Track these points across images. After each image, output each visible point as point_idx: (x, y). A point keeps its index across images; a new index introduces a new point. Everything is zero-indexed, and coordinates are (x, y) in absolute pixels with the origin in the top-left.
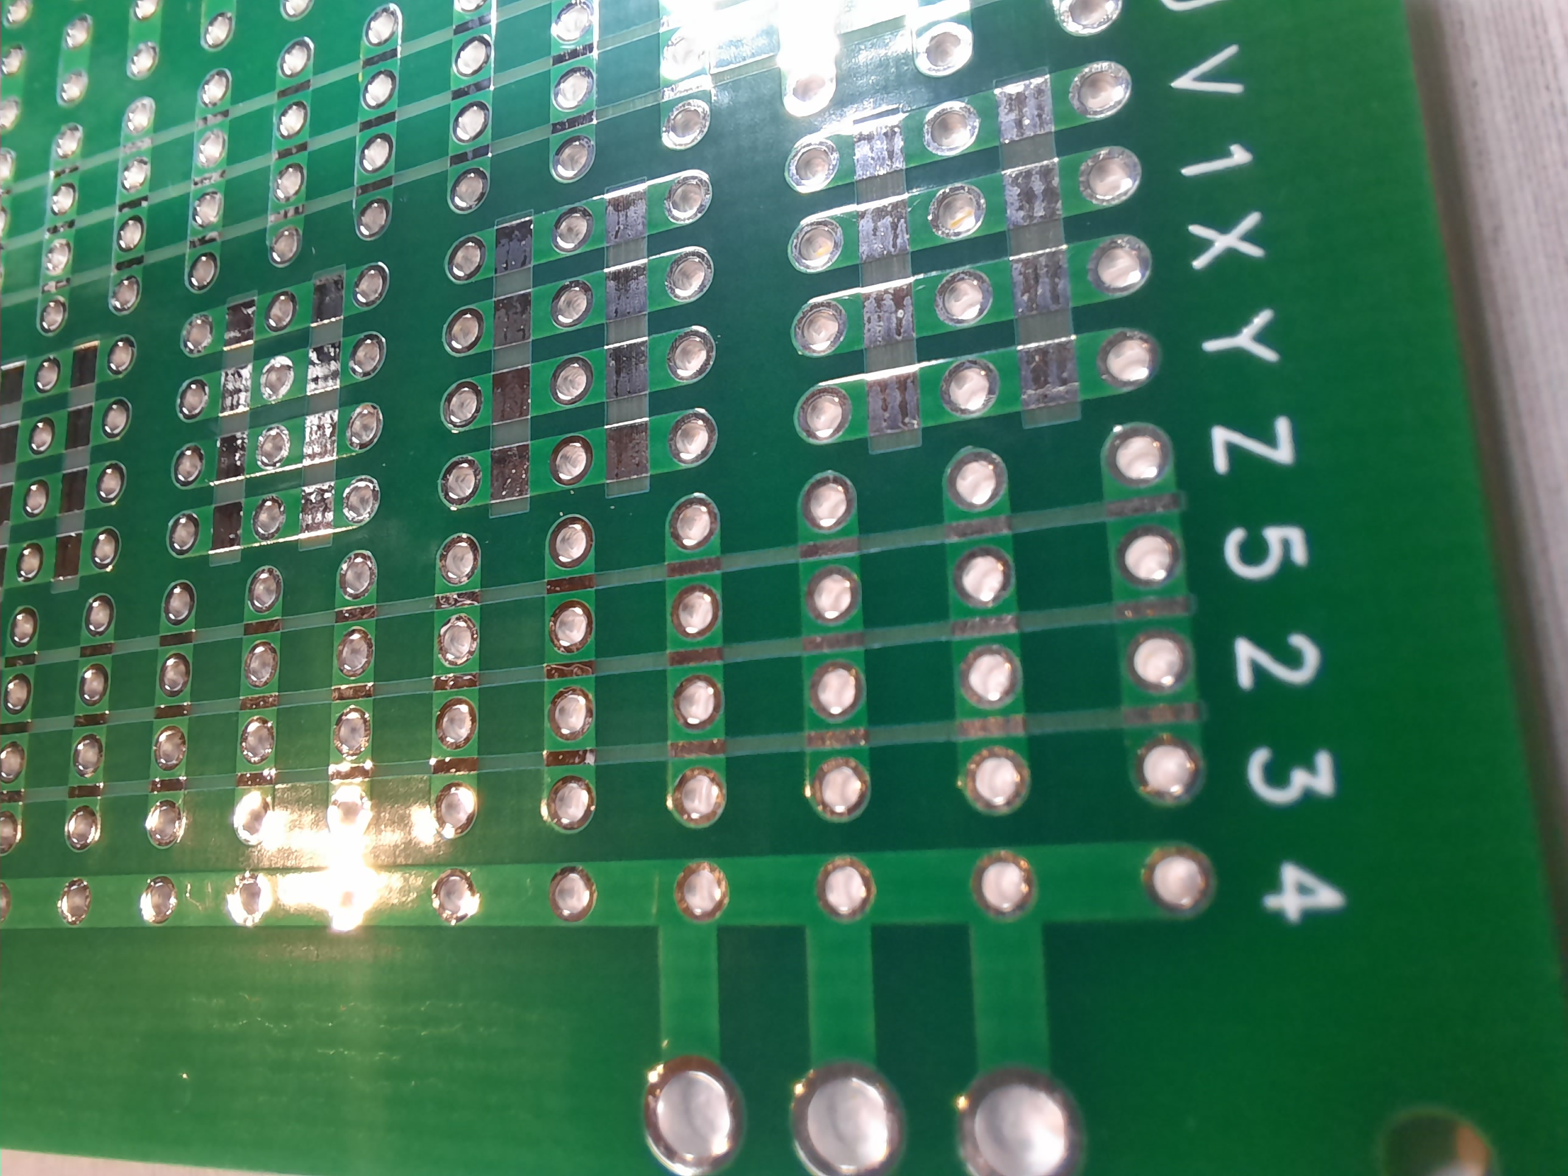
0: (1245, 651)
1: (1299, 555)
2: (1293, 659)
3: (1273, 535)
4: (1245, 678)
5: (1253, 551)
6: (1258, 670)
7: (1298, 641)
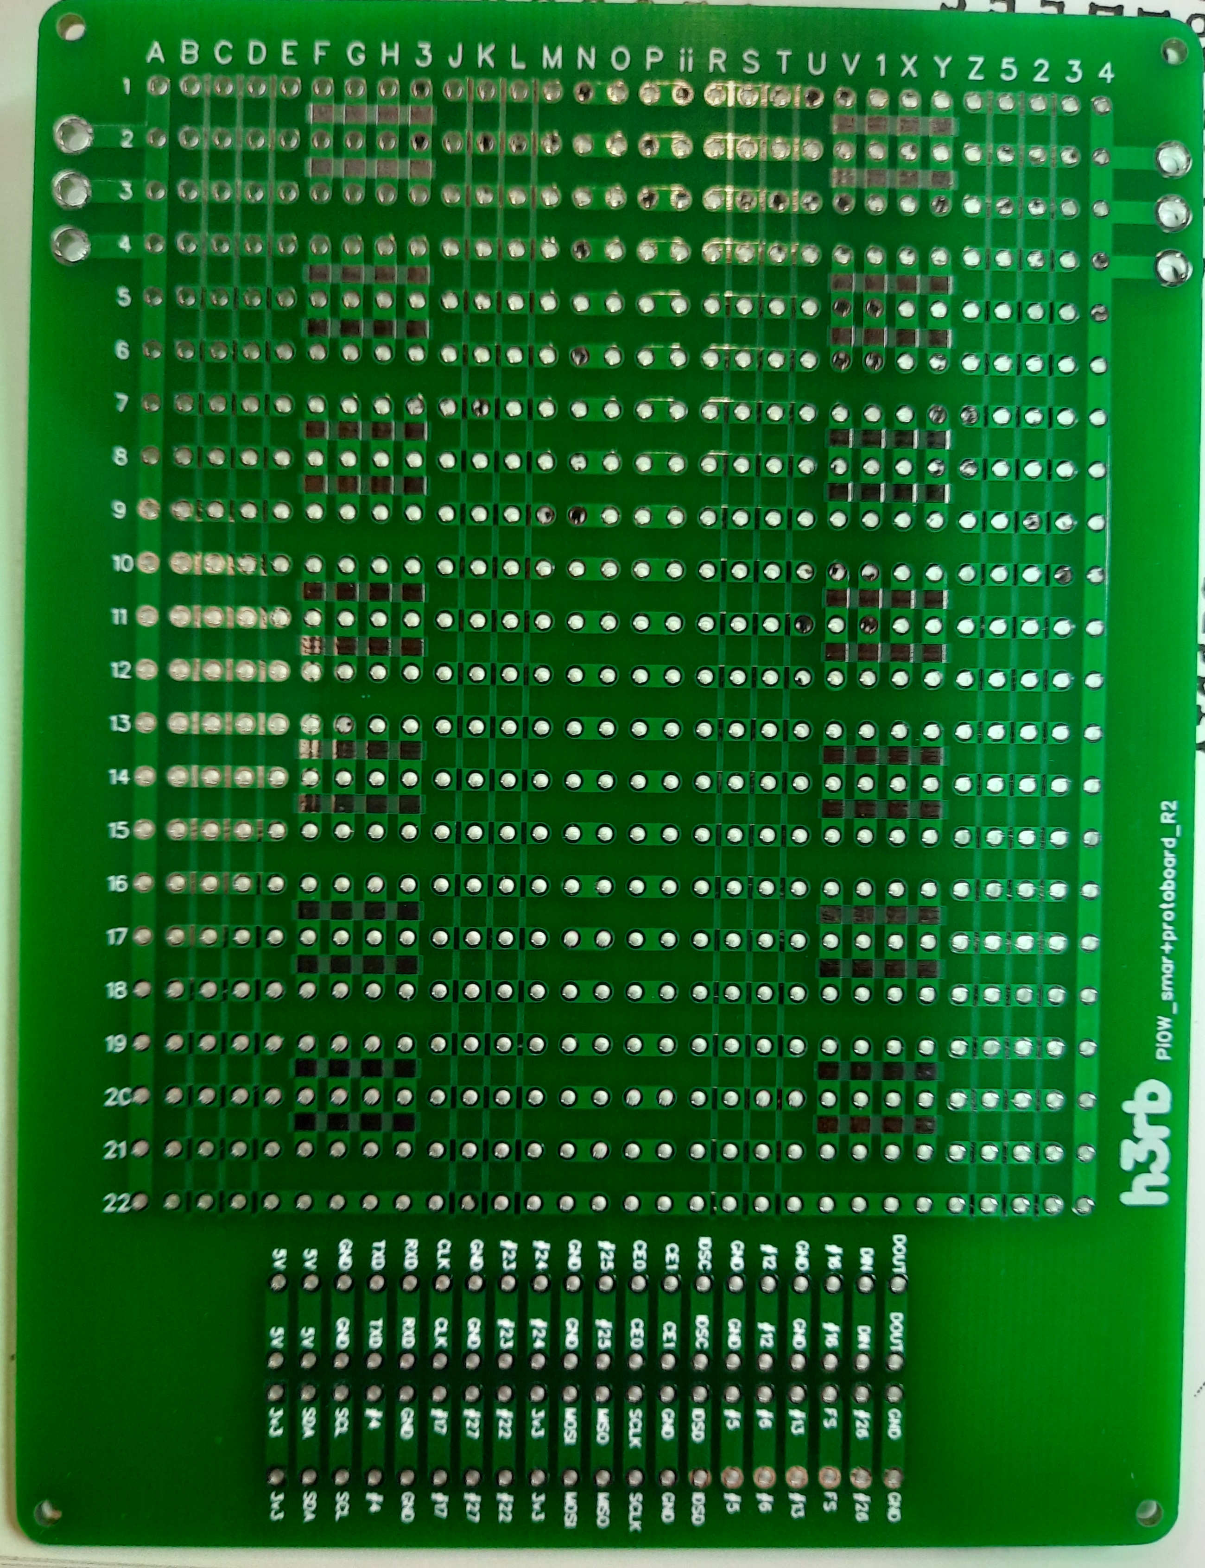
0: (1038, 78)
1: (1012, 60)
2: (1041, 66)
3: (1004, 66)
4: (1046, 80)
5: (1009, 72)
6: (1044, 75)
7: (1036, 64)
